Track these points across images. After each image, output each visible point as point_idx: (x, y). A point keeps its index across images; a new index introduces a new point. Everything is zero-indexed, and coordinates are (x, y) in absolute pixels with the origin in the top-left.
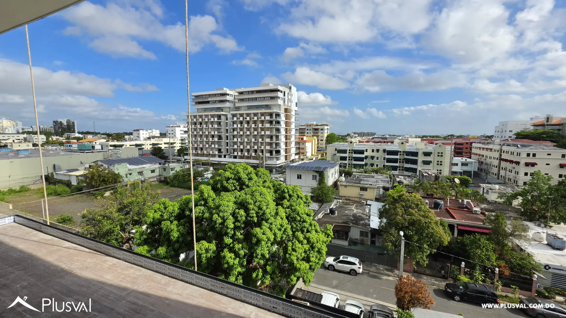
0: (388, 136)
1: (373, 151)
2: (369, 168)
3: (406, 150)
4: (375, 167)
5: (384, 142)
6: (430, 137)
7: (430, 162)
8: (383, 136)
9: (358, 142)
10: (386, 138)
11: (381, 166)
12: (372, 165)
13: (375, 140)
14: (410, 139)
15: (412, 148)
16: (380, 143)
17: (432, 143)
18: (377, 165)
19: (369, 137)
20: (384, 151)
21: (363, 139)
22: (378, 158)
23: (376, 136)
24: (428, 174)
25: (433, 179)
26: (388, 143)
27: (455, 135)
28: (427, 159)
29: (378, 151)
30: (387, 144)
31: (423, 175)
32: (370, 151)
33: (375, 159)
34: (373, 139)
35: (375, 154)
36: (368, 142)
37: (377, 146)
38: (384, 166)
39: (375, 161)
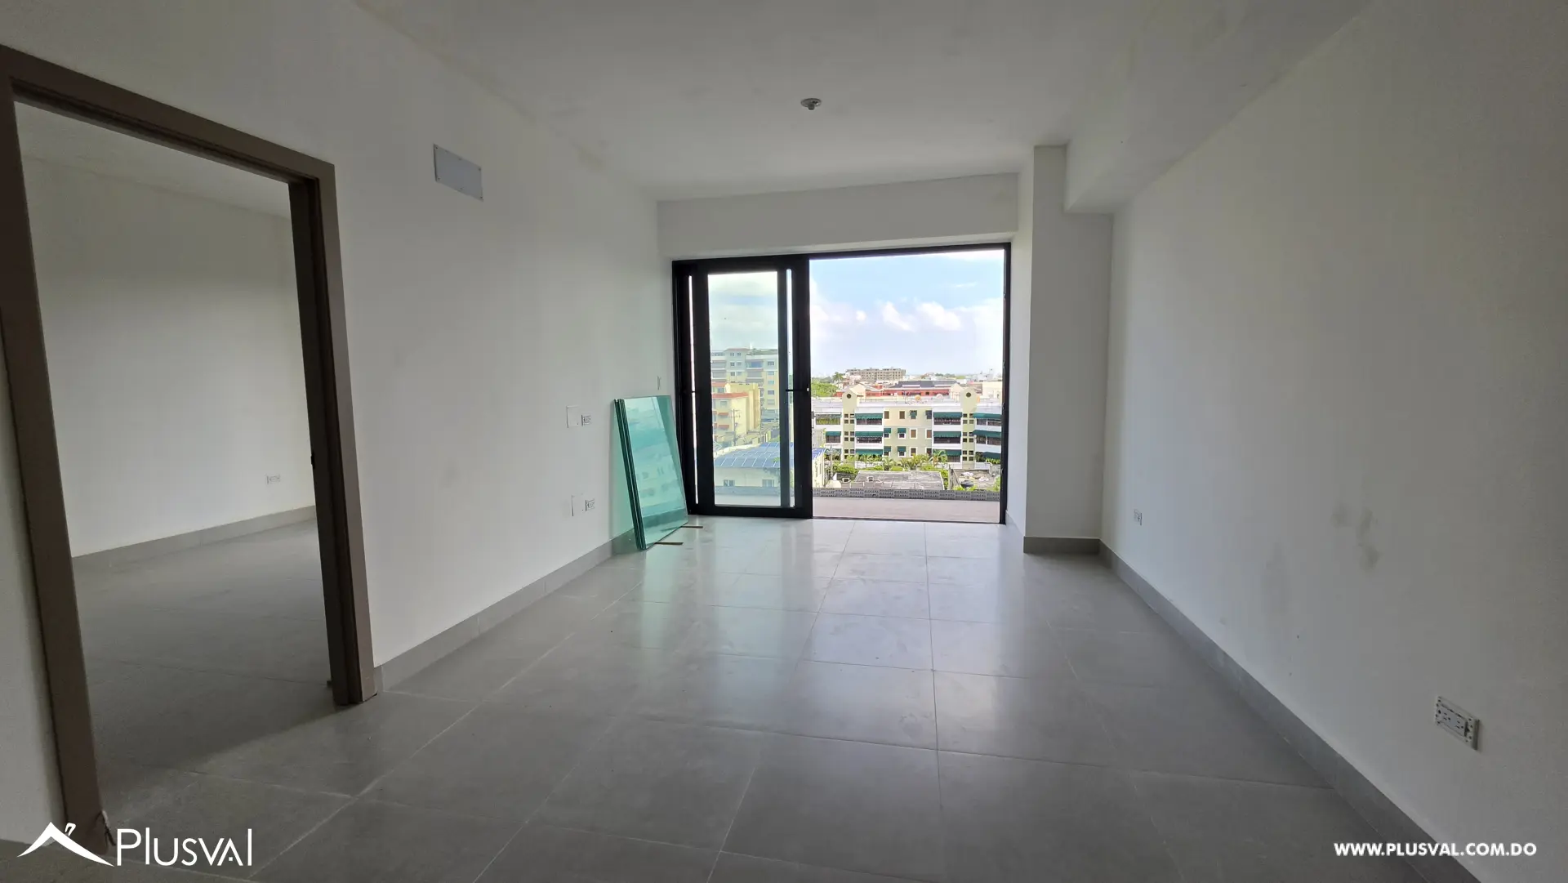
0: (934, 379)
1: (902, 415)
2: (894, 457)
3: (977, 412)
4: (908, 454)
5: (928, 393)
8: (923, 377)
9: (864, 395)
10: (930, 384)
11: (922, 451)
12: (902, 450)
13: (904, 388)
14: (985, 385)
15: (990, 404)
16: (918, 396)
18: (913, 451)
19: (889, 382)
20: (929, 414)
21: (876, 387)
22: (913, 433)
23: (905, 379)
26: (936, 394)
29: (914, 414)
30: (933, 397)
32: (893, 415)
33: (907, 435)
34: (900, 384)
35: (908, 423)
36: (889, 394)
37: (912, 403)
38: (929, 451)
39: (907, 441)
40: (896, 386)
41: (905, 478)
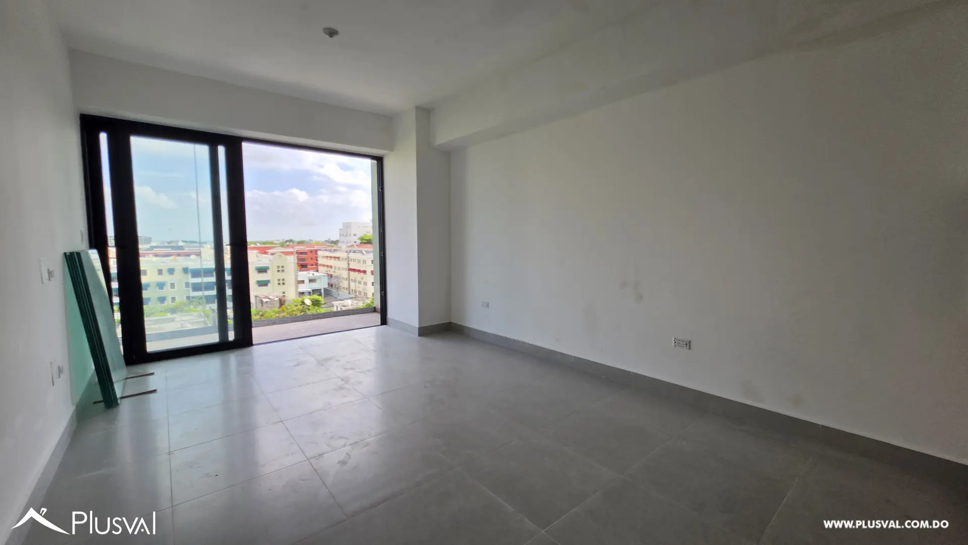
0: (181, 244)
1: (160, 272)
4: (168, 303)
5: (179, 255)
6: (259, 243)
7: (268, 281)
8: (169, 243)
10: (181, 248)
11: (181, 299)
12: (162, 300)
13: (156, 251)
16: (172, 257)
17: (266, 253)
18: (173, 299)
20: (186, 270)
22: (173, 285)
23: (153, 244)
24: (269, 299)
25: (278, 304)
27: (294, 240)
28: (263, 277)
29: (171, 271)
30: (188, 257)
31: (262, 302)
32: (152, 273)
33: (167, 288)
35: (166, 278)
37: (169, 262)
38: (188, 298)
39: (167, 292)
40: (148, 250)
41: (173, 320)
